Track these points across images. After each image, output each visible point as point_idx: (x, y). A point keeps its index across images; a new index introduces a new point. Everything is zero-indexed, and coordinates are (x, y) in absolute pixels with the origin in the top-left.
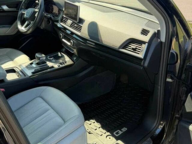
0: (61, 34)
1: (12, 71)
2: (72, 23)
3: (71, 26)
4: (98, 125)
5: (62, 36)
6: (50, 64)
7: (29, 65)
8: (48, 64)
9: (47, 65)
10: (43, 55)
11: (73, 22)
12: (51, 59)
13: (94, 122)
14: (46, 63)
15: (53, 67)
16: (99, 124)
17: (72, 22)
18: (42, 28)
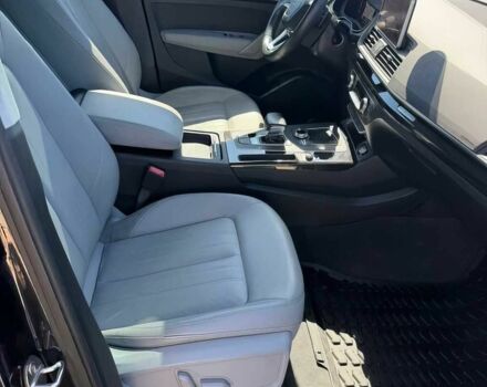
0: (352, 77)
1: (205, 139)
2: (385, 49)
3: (378, 56)
4: (357, 356)
5: (352, 83)
6: (290, 147)
7: (243, 138)
8: (286, 147)
9: (283, 148)
10: (282, 121)
11: (388, 46)
12: (301, 136)
13: (351, 344)
14: (283, 141)
15: (293, 157)
16: (361, 354)
17: (385, 44)
18: (315, 54)
